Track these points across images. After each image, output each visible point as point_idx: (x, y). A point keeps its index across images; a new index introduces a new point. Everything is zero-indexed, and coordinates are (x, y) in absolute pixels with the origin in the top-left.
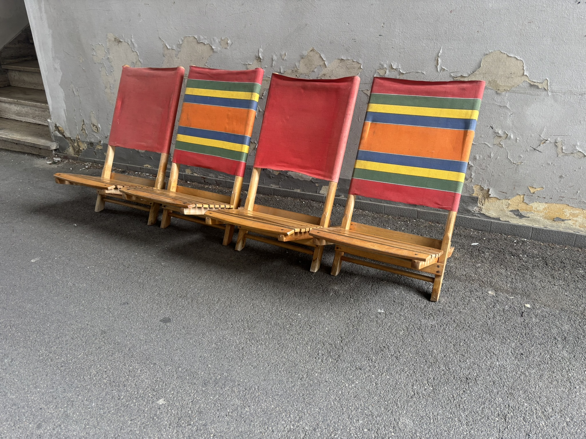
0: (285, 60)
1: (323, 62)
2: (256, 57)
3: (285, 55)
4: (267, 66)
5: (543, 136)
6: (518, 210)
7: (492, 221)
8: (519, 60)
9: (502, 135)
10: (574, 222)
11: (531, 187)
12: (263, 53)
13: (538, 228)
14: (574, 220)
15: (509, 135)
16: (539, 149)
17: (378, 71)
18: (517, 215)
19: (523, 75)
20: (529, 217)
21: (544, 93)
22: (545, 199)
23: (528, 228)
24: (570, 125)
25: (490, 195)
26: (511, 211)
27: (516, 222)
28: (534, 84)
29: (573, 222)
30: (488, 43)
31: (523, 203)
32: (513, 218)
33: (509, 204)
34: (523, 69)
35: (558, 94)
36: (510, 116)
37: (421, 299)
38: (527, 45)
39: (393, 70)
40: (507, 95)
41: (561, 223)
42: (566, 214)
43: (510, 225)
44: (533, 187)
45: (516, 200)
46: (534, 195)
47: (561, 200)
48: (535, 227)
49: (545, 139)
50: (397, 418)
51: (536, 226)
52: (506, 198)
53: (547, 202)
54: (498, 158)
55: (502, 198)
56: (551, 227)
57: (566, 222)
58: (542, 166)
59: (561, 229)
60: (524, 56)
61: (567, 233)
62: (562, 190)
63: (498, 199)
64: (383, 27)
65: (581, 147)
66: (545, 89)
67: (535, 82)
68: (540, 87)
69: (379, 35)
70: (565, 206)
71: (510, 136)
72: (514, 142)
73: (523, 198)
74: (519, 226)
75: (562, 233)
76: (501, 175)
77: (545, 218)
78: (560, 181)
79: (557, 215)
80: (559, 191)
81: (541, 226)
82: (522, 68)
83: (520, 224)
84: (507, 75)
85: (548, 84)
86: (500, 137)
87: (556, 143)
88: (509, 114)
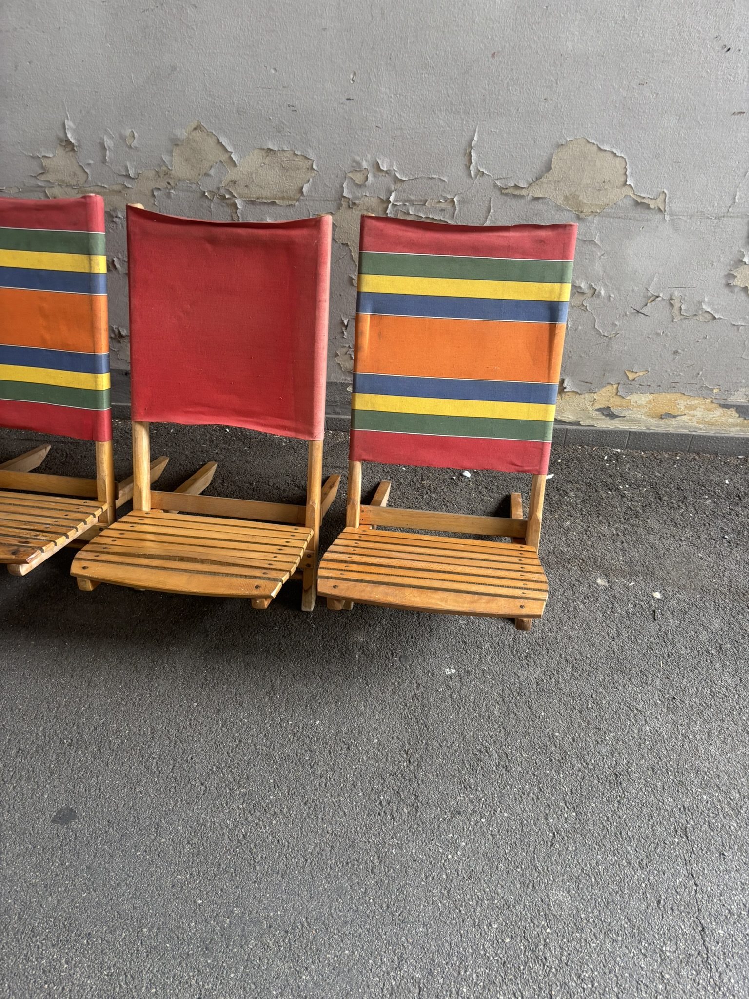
0: (136, 148)
1: (226, 156)
2: (61, 140)
3: (133, 136)
4: (91, 162)
5: (652, 291)
6: (609, 408)
7: (568, 427)
8: (618, 156)
9: (586, 291)
10: (690, 417)
11: (629, 371)
12: (74, 131)
13: (639, 432)
14: (690, 415)
15: (598, 289)
16: (644, 310)
17: (350, 175)
18: (607, 415)
19: (625, 184)
20: (624, 417)
21: (659, 216)
22: (650, 388)
23: (622, 433)
24: (695, 270)
25: (565, 388)
26: (598, 410)
27: (604, 426)
28: (643, 201)
29: (688, 418)
30: (564, 123)
31: (617, 397)
32: (600, 419)
33: (595, 399)
34: (625, 174)
35: (681, 217)
36: (600, 257)
37: (503, 624)
38: (634, 128)
39: (381, 174)
40: (595, 222)
41: (672, 421)
42: (679, 407)
43: (596, 431)
44: (633, 372)
45: (605, 393)
46: (633, 383)
47: (674, 387)
48: (633, 430)
49: (655, 294)
50: (543, 895)
51: (634, 428)
52: (591, 391)
53: (652, 392)
54: (580, 328)
55: (584, 392)
56: (657, 427)
57: (679, 418)
58: (649, 337)
59: (672, 430)
60: (627, 149)
61: (680, 434)
62: (675, 373)
63: (577, 393)
64: (353, 80)
65: (709, 304)
66: (660, 210)
67: (644, 198)
68: (652, 207)
69: (348, 99)
70: (680, 395)
71: (600, 292)
72: (606, 301)
73: (617, 388)
74: (609, 431)
75: (672, 435)
76: (583, 355)
77: (649, 416)
78: (674, 359)
79: (666, 409)
80: (671, 374)
81: (642, 428)
82: (623, 171)
83: (611, 427)
84: (598, 185)
85: (666, 200)
86: (583, 293)
87: (672, 299)
88: (599, 254)
